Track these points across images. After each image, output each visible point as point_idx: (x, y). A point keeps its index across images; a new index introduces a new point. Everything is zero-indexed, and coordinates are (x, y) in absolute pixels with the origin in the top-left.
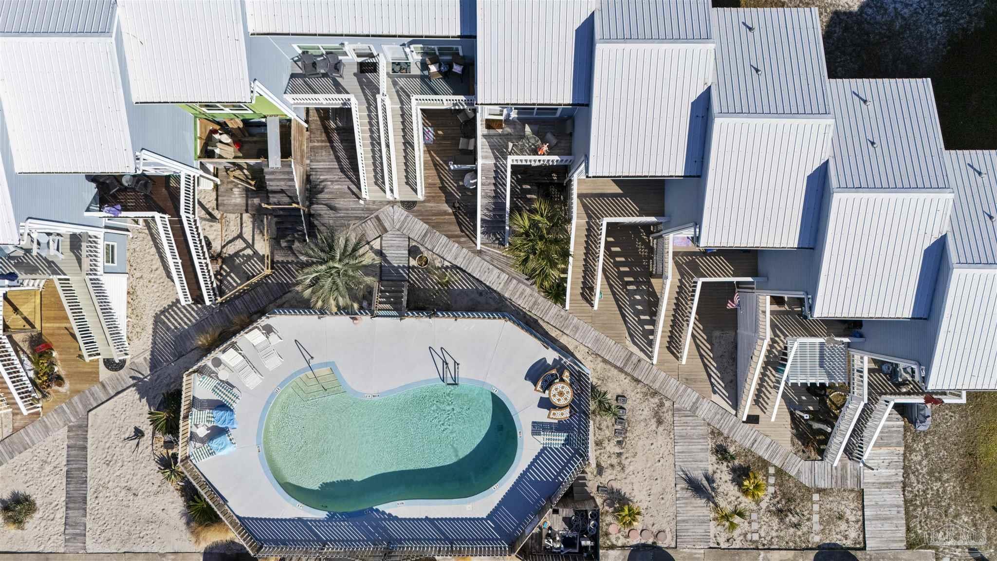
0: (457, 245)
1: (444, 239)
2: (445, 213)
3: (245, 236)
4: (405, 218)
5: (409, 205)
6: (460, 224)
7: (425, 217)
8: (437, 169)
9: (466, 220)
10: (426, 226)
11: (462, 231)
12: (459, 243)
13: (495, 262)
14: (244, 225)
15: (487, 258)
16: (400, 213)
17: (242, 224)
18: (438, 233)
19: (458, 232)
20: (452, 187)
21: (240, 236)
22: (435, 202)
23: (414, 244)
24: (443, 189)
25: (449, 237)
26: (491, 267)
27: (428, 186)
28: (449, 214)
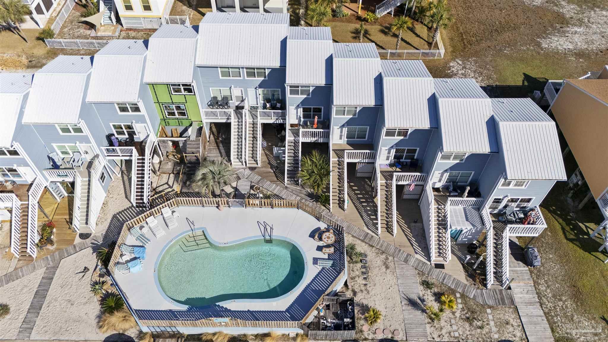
0: (275, 185)
1: (269, 183)
2: (270, 172)
3: (169, 183)
4: (250, 174)
5: (252, 169)
6: (277, 177)
7: (259, 174)
8: (267, 156)
9: (280, 175)
10: (260, 177)
11: (278, 179)
12: (276, 184)
13: (294, 192)
14: (170, 178)
15: (290, 190)
16: (248, 172)
17: (169, 178)
18: (266, 180)
19: (275, 179)
20: (274, 163)
21: (167, 183)
22: (265, 168)
23: (253, 184)
24: (269, 163)
25: (271, 182)
26: (292, 194)
27: (263, 162)
28: (272, 173)
